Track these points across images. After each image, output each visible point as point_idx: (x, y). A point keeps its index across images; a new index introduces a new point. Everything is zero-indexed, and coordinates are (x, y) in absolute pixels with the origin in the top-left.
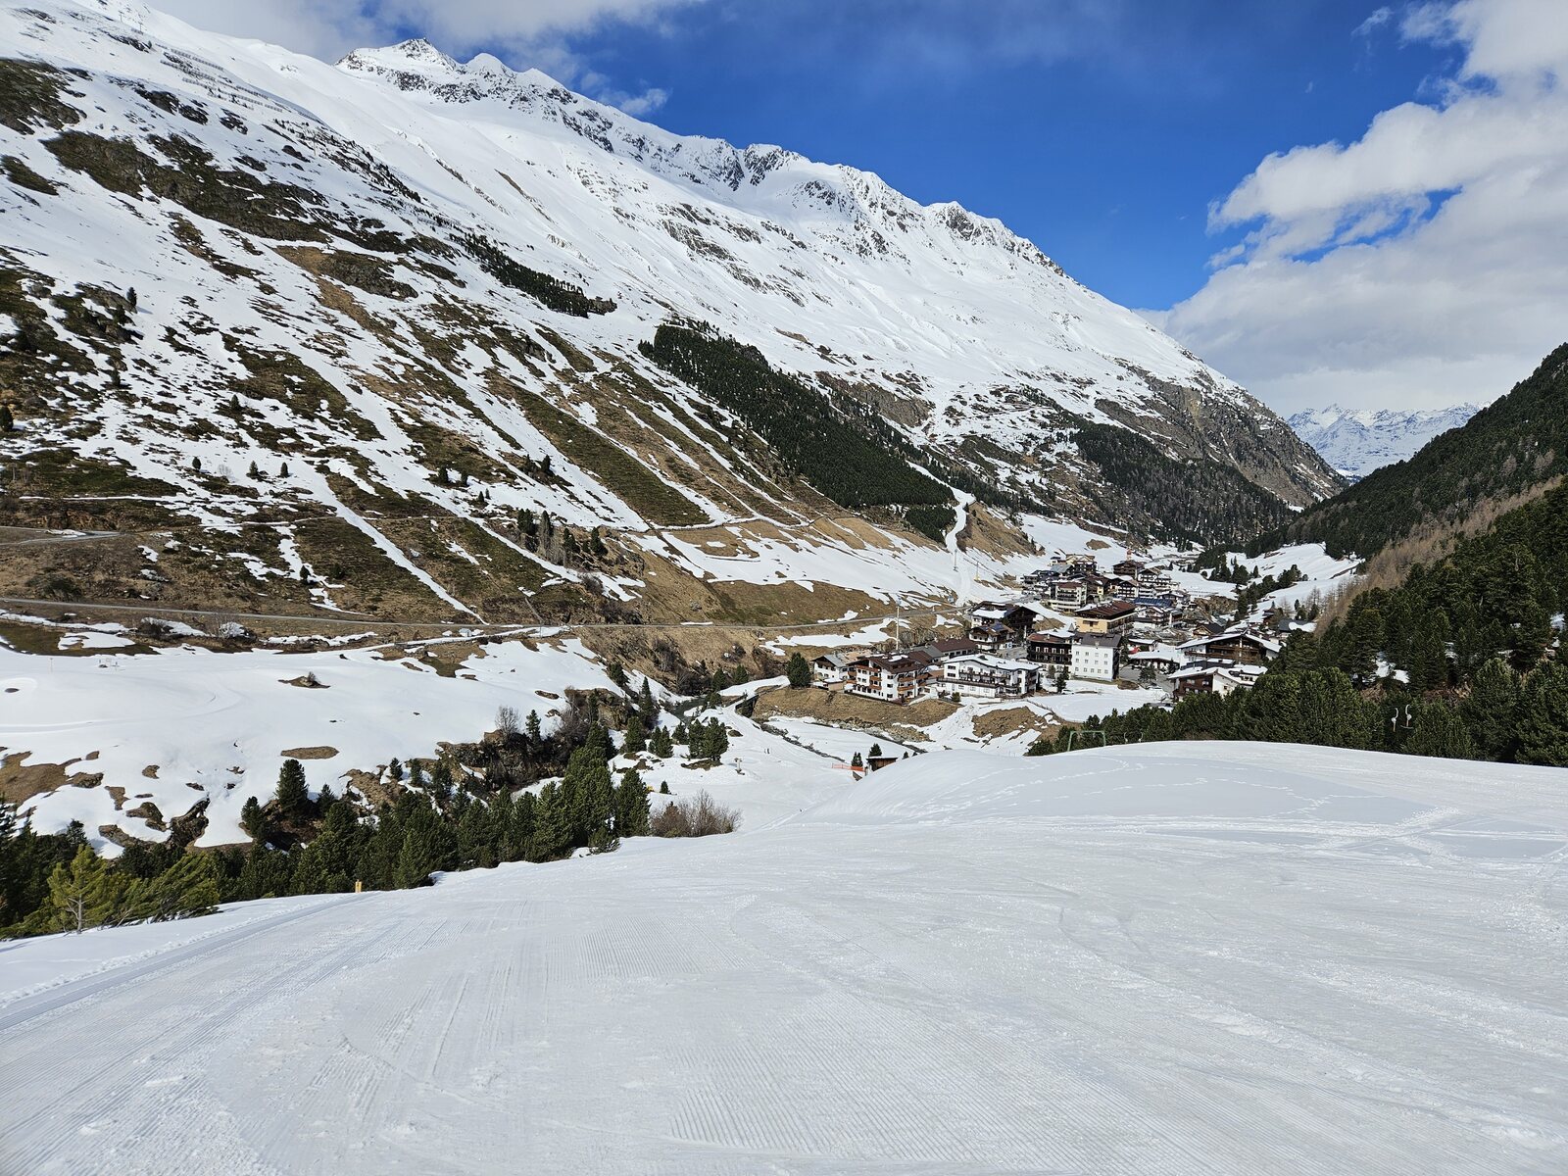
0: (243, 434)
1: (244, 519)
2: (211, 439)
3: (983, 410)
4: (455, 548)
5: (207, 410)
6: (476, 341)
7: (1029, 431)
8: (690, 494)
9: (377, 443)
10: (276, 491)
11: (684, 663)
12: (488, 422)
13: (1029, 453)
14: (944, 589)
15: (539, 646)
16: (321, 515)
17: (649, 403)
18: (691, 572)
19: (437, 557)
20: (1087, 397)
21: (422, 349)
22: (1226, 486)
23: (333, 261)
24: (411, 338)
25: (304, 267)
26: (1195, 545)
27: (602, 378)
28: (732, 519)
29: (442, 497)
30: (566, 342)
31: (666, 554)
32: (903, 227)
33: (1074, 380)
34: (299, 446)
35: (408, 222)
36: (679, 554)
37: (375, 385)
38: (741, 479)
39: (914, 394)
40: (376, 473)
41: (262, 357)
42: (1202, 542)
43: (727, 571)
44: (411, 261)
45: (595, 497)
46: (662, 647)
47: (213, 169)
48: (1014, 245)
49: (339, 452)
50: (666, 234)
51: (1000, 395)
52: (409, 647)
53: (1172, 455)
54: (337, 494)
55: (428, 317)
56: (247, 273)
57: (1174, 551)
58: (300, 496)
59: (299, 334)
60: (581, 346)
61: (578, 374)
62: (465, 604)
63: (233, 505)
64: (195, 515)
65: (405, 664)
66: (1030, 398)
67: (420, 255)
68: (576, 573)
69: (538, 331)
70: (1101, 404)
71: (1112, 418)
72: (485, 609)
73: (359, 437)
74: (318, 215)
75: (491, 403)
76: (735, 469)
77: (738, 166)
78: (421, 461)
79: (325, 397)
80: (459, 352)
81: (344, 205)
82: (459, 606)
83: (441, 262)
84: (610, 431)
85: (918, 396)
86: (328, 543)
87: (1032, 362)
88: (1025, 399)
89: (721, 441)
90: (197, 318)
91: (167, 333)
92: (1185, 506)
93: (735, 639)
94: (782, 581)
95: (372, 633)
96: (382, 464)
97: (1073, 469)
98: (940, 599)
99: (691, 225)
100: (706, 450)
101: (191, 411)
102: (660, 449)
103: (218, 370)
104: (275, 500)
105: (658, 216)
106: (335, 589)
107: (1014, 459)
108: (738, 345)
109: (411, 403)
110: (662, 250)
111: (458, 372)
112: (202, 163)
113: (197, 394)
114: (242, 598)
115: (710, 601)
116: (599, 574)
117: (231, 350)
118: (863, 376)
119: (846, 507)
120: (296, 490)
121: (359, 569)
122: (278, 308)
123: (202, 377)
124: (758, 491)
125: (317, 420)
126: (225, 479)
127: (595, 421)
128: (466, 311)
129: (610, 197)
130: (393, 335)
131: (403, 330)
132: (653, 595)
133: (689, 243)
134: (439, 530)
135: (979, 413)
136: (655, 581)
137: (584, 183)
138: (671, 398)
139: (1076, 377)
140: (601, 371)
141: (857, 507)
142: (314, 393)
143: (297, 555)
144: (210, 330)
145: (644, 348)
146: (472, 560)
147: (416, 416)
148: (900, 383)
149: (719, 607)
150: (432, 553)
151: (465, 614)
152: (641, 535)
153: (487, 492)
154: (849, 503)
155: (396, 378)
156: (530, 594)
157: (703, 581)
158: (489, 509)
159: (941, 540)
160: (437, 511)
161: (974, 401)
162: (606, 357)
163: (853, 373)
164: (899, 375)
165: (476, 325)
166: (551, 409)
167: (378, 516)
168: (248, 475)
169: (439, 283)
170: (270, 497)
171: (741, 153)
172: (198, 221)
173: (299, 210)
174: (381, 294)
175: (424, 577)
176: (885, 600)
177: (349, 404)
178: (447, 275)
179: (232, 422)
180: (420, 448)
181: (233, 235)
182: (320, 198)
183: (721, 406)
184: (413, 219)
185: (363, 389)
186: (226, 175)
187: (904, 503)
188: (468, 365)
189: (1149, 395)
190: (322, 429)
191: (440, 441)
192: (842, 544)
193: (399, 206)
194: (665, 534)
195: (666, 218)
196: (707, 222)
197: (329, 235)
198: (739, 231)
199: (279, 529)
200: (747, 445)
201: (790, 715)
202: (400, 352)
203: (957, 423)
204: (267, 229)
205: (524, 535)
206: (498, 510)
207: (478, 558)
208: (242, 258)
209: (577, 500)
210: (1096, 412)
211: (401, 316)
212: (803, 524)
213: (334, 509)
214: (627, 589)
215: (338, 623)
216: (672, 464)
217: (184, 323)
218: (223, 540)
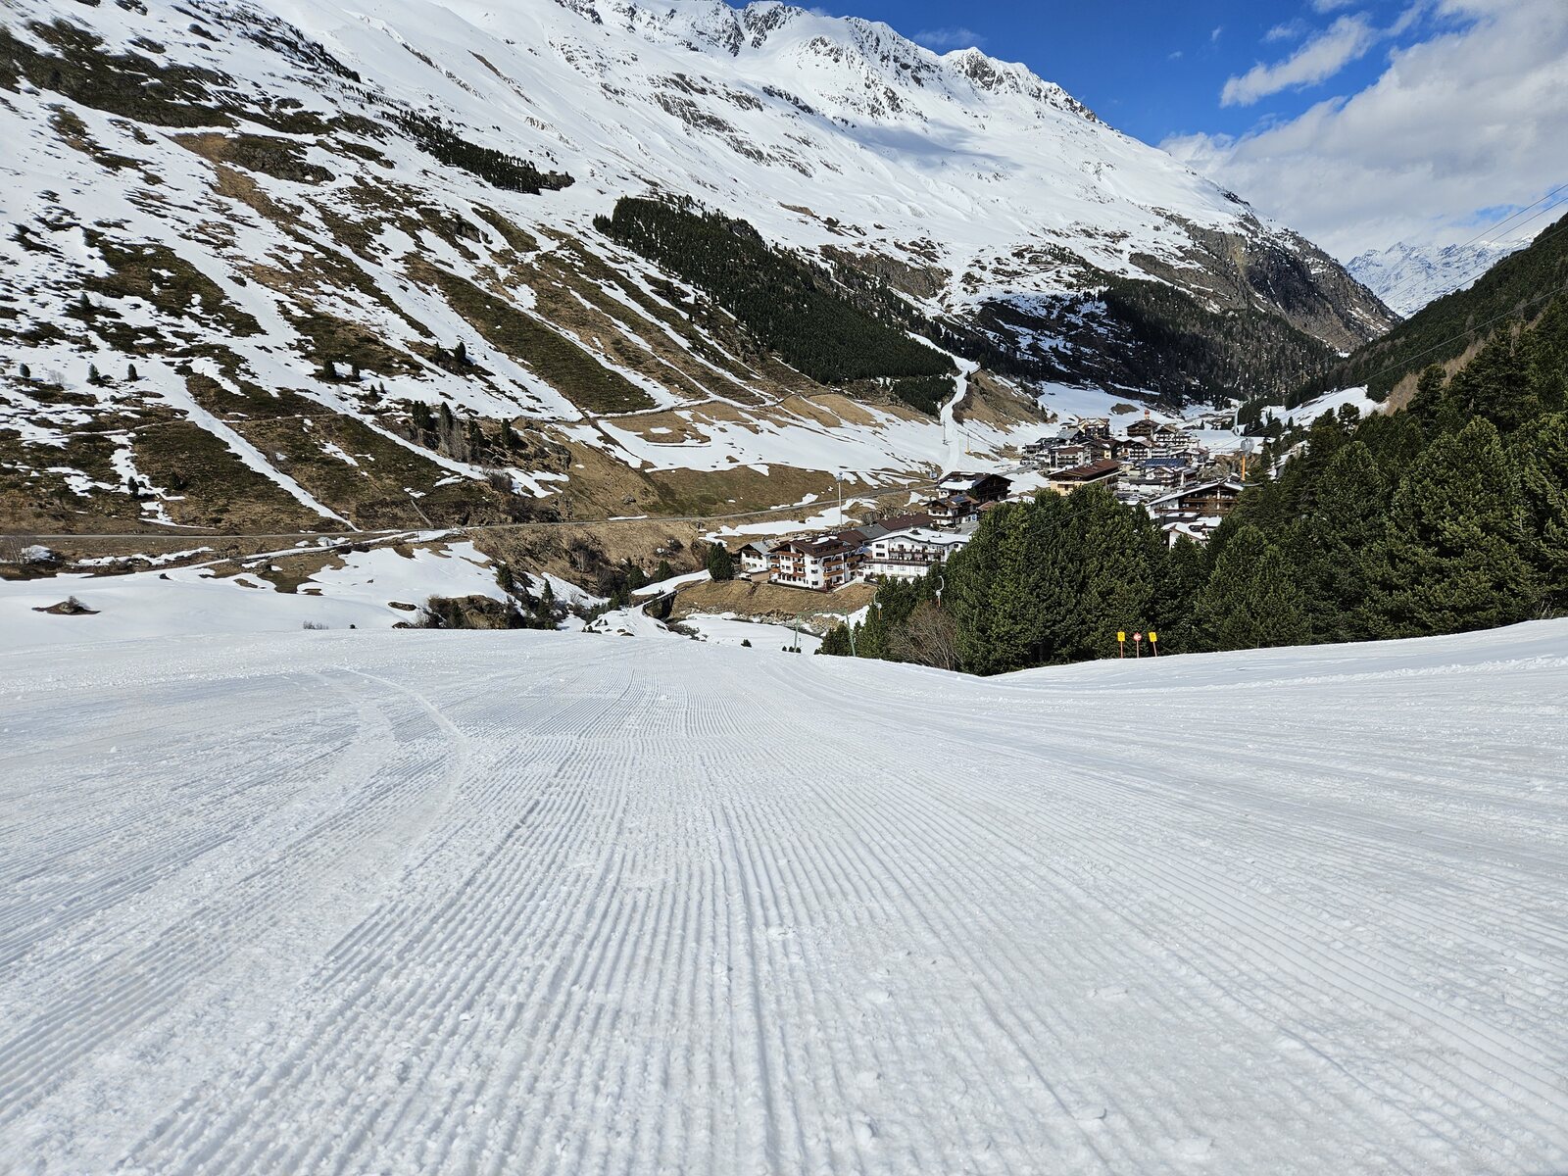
0: (93, 337)
1: (74, 429)
2: (53, 343)
3: (1003, 273)
4: (331, 448)
5: (53, 312)
6: (397, 224)
7: (1053, 293)
8: (635, 378)
9: (257, 339)
10: (118, 396)
11: (607, 562)
12: (396, 310)
13: (1054, 316)
14: (927, 464)
15: (416, 552)
16: (167, 419)
17: (599, 282)
18: (626, 463)
19: (307, 459)
20: (1121, 252)
21: (331, 235)
22: (1269, 337)
23: (236, 145)
24: (319, 224)
25: (203, 155)
26: (1234, 402)
27: (546, 258)
28: (683, 402)
29: (325, 395)
30: (505, 220)
31: (600, 444)
32: (918, 81)
33: (1106, 235)
34: (160, 346)
35: (332, 101)
36: (615, 443)
37: (262, 275)
38: (700, 359)
39: (928, 263)
40: (247, 371)
41: (127, 251)
42: (1241, 398)
43: (666, 458)
44: (332, 143)
45: (520, 386)
46: (579, 546)
47: (101, 55)
48: (1040, 90)
49: (206, 350)
50: (659, 109)
51: (1023, 257)
52: (248, 561)
53: (1214, 308)
54: (196, 396)
55: (343, 201)
56: (132, 163)
57: (1211, 410)
58: (147, 400)
59: (178, 225)
60: (524, 224)
61: (517, 254)
62: (335, 511)
63: (64, 415)
64: (14, 428)
65: (237, 581)
66: (1056, 257)
67: (344, 136)
68: (479, 468)
69: (474, 210)
70: (1137, 259)
71: (1147, 273)
72: (358, 514)
73: (234, 333)
74: (225, 98)
75: (406, 289)
76: (694, 349)
77: (737, 28)
78: (308, 356)
79: (198, 291)
80: (375, 236)
81: (255, 84)
82: (325, 512)
83: (370, 142)
84: (550, 315)
85: (933, 264)
86: (171, 451)
87: (1060, 218)
88: (1050, 258)
89: (681, 318)
90: (56, 213)
91: (17, 232)
92: (1224, 361)
93: (671, 532)
94: (734, 465)
95: (206, 549)
96: (256, 361)
97: (1101, 330)
98: (920, 476)
99: (686, 97)
100: (660, 330)
101: (32, 315)
102: (606, 330)
103: (73, 269)
104: (115, 407)
105: (651, 89)
106: (172, 502)
107: (1035, 323)
108: (725, 219)
109: (304, 294)
110: (656, 127)
111: (372, 259)
112: (89, 49)
113: (44, 295)
114: (55, 517)
115: (646, 492)
116: (512, 471)
117: (91, 245)
118: (872, 247)
119: (824, 383)
120: (143, 394)
121: (205, 477)
122: (160, 198)
123: (53, 277)
124: (721, 371)
125: (185, 317)
126: (59, 387)
127: (532, 303)
128: (389, 193)
129: (597, 72)
130: (298, 221)
131: (311, 216)
132: (578, 490)
133: (684, 117)
134: (313, 430)
135: (1000, 278)
136: (582, 474)
137: (569, 60)
138: (625, 275)
139: (1109, 231)
140: (545, 250)
141: (837, 383)
142: (186, 287)
143: (133, 466)
144: (70, 225)
145: (601, 224)
146: (350, 461)
147: (307, 307)
148: (914, 252)
149: (657, 498)
150: (300, 456)
151: (332, 521)
152: (572, 425)
153: (382, 386)
154: (828, 379)
155: (290, 267)
156: (417, 495)
157: (640, 472)
158: (383, 404)
159: (934, 413)
160: (314, 409)
161: (995, 264)
162: (552, 234)
163: (860, 245)
164: (913, 244)
165: (400, 207)
166: (479, 292)
167: (241, 418)
168: (89, 381)
169: (362, 164)
170: (110, 404)
171: (740, 13)
172: (81, 112)
173: (201, 93)
174: (292, 179)
175: (286, 483)
176: (852, 479)
177: (227, 298)
178: (372, 155)
179: (82, 324)
180: (308, 342)
181: (124, 125)
182: (227, 79)
183: (685, 281)
184: (338, 97)
185: (248, 281)
186: (118, 61)
187: (893, 375)
188: (386, 251)
189: (1189, 244)
190: (189, 325)
191: (333, 333)
192: (813, 424)
193: (322, 83)
194: (601, 423)
195: (658, 91)
196: (703, 91)
197: (236, 118)
198: (738, 99)
199: (114, 438)
200: (711, 322)
201: (709, 612)
202: (300, 238)
203: (975, 291)
204: (163, 114)
205: (421, 431)
206: (393, 405)
207: (357, 459)
208: (129, 149)
209: (497, 390)
210: (1130, 267)
211: (310, 201)
212: (768, 403)
213: (184, 413)
214: (543, 484)
215: (169, 539)
216: (621, 349)
217: (42, 220)
218: (43, 455)
